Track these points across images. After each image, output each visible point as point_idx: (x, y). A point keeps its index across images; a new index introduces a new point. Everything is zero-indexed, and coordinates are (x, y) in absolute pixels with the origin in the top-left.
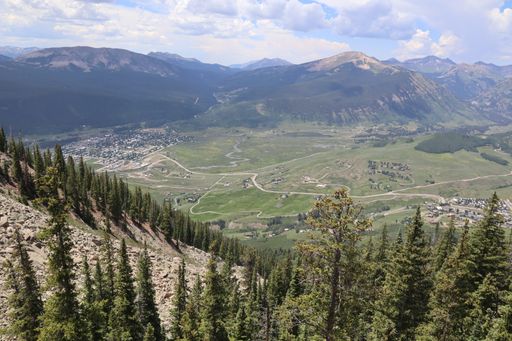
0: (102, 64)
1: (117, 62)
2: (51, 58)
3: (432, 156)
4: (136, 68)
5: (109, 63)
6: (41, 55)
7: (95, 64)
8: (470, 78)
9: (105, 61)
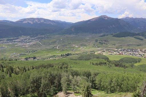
0: (36, 22)
1: (40, 21)
2: (23, 21)
3: (117, 38)
4: (45, 23)
5: (38, 22)
6: (21, 20)
7: (34, 22)
8: (138, 22)
9: (37, 21)
